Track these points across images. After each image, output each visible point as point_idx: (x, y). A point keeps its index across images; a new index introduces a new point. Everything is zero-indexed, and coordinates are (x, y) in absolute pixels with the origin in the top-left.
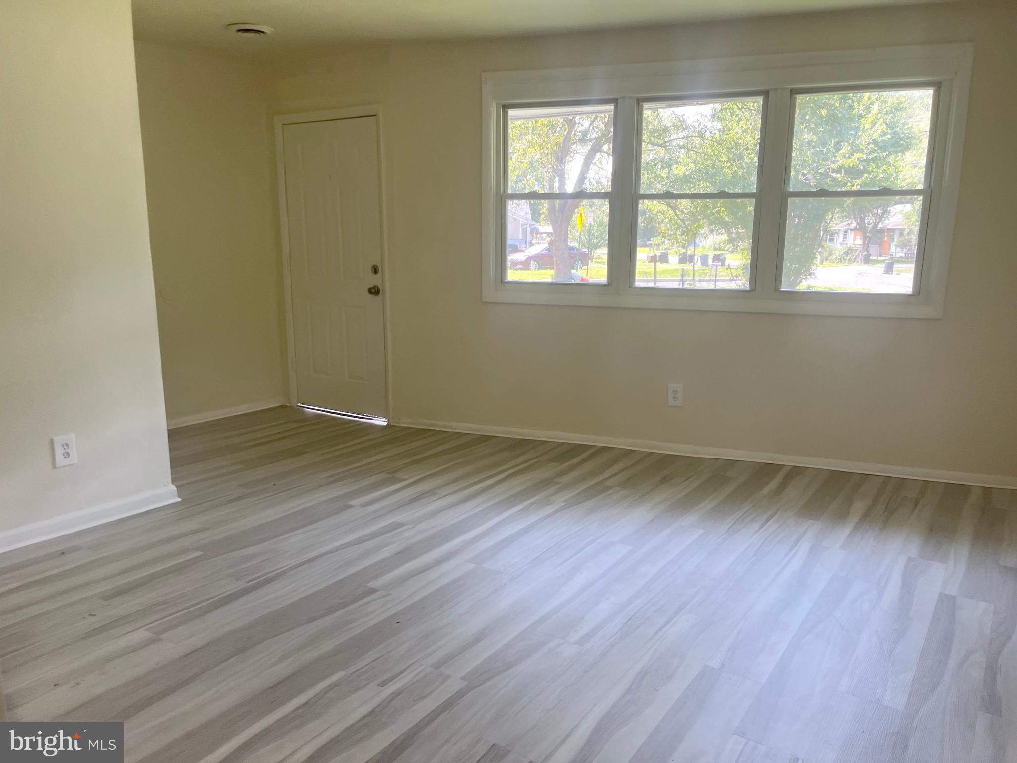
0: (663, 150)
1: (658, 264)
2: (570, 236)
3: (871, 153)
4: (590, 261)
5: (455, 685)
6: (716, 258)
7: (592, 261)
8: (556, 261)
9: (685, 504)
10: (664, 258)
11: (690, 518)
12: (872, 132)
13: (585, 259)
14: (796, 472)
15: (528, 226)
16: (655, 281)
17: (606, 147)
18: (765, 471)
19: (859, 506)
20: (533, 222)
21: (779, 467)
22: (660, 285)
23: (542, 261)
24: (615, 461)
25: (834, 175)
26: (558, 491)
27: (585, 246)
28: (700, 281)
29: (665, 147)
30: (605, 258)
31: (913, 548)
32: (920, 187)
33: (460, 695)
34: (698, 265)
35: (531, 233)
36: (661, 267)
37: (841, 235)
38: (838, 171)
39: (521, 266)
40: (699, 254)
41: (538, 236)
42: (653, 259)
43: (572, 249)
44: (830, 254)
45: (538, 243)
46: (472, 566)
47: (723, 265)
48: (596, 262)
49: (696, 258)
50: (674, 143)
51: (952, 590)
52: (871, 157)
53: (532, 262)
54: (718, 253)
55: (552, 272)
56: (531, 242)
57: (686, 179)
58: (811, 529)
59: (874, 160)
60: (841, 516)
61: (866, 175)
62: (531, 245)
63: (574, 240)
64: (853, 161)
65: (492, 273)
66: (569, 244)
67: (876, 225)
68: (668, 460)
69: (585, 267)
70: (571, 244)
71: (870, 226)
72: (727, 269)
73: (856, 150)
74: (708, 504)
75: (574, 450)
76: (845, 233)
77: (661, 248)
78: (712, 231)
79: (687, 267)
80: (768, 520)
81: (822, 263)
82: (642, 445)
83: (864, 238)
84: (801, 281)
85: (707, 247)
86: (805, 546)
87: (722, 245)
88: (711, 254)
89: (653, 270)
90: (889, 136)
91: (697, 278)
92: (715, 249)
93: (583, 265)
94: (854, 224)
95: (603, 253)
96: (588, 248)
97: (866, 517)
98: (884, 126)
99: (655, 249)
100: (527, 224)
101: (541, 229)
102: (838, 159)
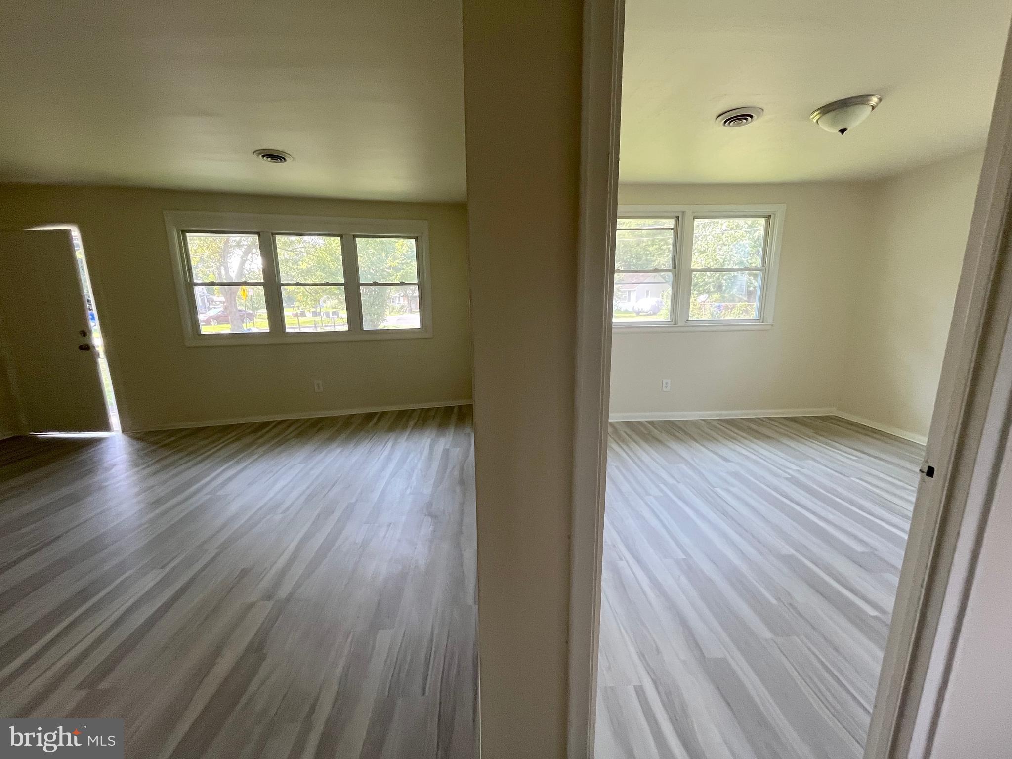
0: (292, 254)
1: (300, 318)
2: (238, 303)
3: (403, 260)
4: (255, 318)
5: (212, 552)
6: (334, 313)
7: (256, 318)
8: (231, 319)
9: (331, 439)
10: (303, 314)
11: (334, 445)
12: (402, 250)
13: (251, 317)
14: (384, 414)
15: (205, 297)
16: (300, 328)
17: (254, 251)
18: (369, 416)
19: (412, 423)
20: (209, 295)
21: (375, 414)
22: (303, 330)
23: (219, 319)
24: (289, 427)
25: (387, 270)
26: (259, 447)
27: (249, 309)
28: (326, 326)
29: (293, 252)
30: (266, 316)
31: (433, 436)
32: (416, 281)
33: (218, 555)
34: (324, 318)
35: (208, 302)
36: (302, 319)
37: (397, 299)
38: (389, 268)
39: (204, 323)
40: (324, 311)
41: (214, 303)
42: (296, 315)
43: (240, 311)
44: (393, 309)
45: (215, 308)
46: (208, 496)
47: (338, 317)
48: (259, 318)
49: (322, 313)
50: (298, 250)
51: (447, 447)
52: (403, 262)
53: (212, 320)
54: (334, 310)
55: (229, 325)
56: (208, 307)
57: (308, 272)
58: (392, 436)
59: (406, 263)
60: (404, 428)
61: (402, 271)
62: (209, 309)
63: (241, 305)
64: (395, 264)
65: (190, 329)
66: (238, 308)
67: (412, 294)
68: (320, 420)
69: (252, 321)
70: (239, 308)
71: (410, 295)
72: (341, 319)
73: (395, 259)
74: (343, 436)
75: (264, 425)
76: (399, 298)
77: (300, 308)
78: (328, 299)
79: (318, 319)
80: (373, 437)
81: (390, 314)
82: (304, 416)
83: (408, 300)
84: (380, 324)
85: (328, 307)
86: (390, 444)
87: (337, 306)
88: (331, 311)
89: (297, 322)
90: (410, 252)
91: (324, 325)
92: (333, 308)
93: (250, 320)
94: (402, 294)
95: (264, 312)
96: (252, 310)
97: (415, 426)
98: (407, 247)
99: (297, 309)
100: (204, 296)
101: (215, 299)
102: (388, 262)
